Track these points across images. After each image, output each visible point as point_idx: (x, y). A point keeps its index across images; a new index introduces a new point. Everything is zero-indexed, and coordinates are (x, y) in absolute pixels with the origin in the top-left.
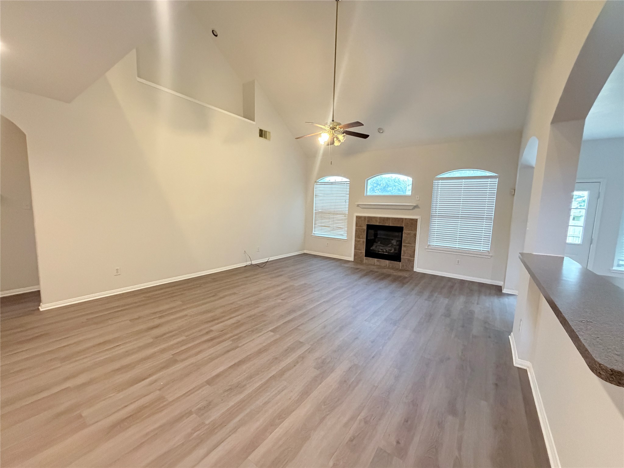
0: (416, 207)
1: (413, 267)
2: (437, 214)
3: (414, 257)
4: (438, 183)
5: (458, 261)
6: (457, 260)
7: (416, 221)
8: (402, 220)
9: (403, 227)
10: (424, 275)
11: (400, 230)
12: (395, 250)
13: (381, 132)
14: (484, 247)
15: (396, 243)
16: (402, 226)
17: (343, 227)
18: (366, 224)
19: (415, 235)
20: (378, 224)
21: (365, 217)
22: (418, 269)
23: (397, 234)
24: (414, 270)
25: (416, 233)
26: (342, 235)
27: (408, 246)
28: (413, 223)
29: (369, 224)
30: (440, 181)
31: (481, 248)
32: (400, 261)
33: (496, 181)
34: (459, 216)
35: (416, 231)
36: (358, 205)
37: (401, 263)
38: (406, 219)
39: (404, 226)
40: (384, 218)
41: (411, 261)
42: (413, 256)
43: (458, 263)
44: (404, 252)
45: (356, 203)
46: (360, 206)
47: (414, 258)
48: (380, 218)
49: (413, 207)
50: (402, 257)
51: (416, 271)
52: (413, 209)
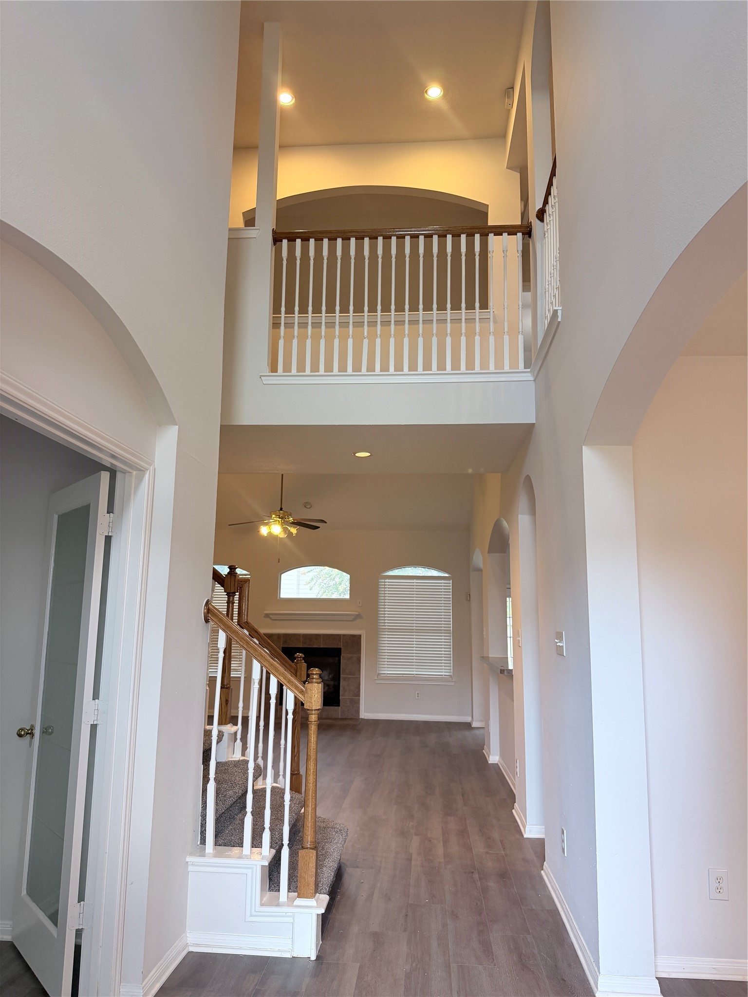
0: (358, 617)
1: (358, 712)
2: (387, 627)
3: (359, 695)
5: (418, 694)
6: (417, 692)
7: (359, 637)
8: (338, 637)
9: (341, 648)
10: (376, 723)
11: (336, 653)
12: (329, 688)
14: (444, 670)
15: (329, 676)
16: (339, 647)
17: (238, 655)
18: (281, 646)
19: (359, 660)
20: (301, 646)
21: (279, 636)
22: (365, 714)
23: (331, 660)
24: (361, 717)
25: (360, 656)
26: (236, 669)
27: (350, 678)
28: (355, 641)
29: (284, 646)
30: (387, 581)
31: (442, 672)
32: (339, 706)
33: (450, 583)
34: (413, 629)
35: (361, 654)
36: (267, 616)
37: (340, 707)
38: (344, 635)
39: (341, 647)
40: (311, 635)
41: (356, 703)
43: (418, 697)
44: (344, 688)
45: (265, 612)
46: (271, 616)
47: (359, 696)
48: (305, 636)
49: (353, 617)
50: (341, 698)
51: (363, 718)
52: (354, 620)
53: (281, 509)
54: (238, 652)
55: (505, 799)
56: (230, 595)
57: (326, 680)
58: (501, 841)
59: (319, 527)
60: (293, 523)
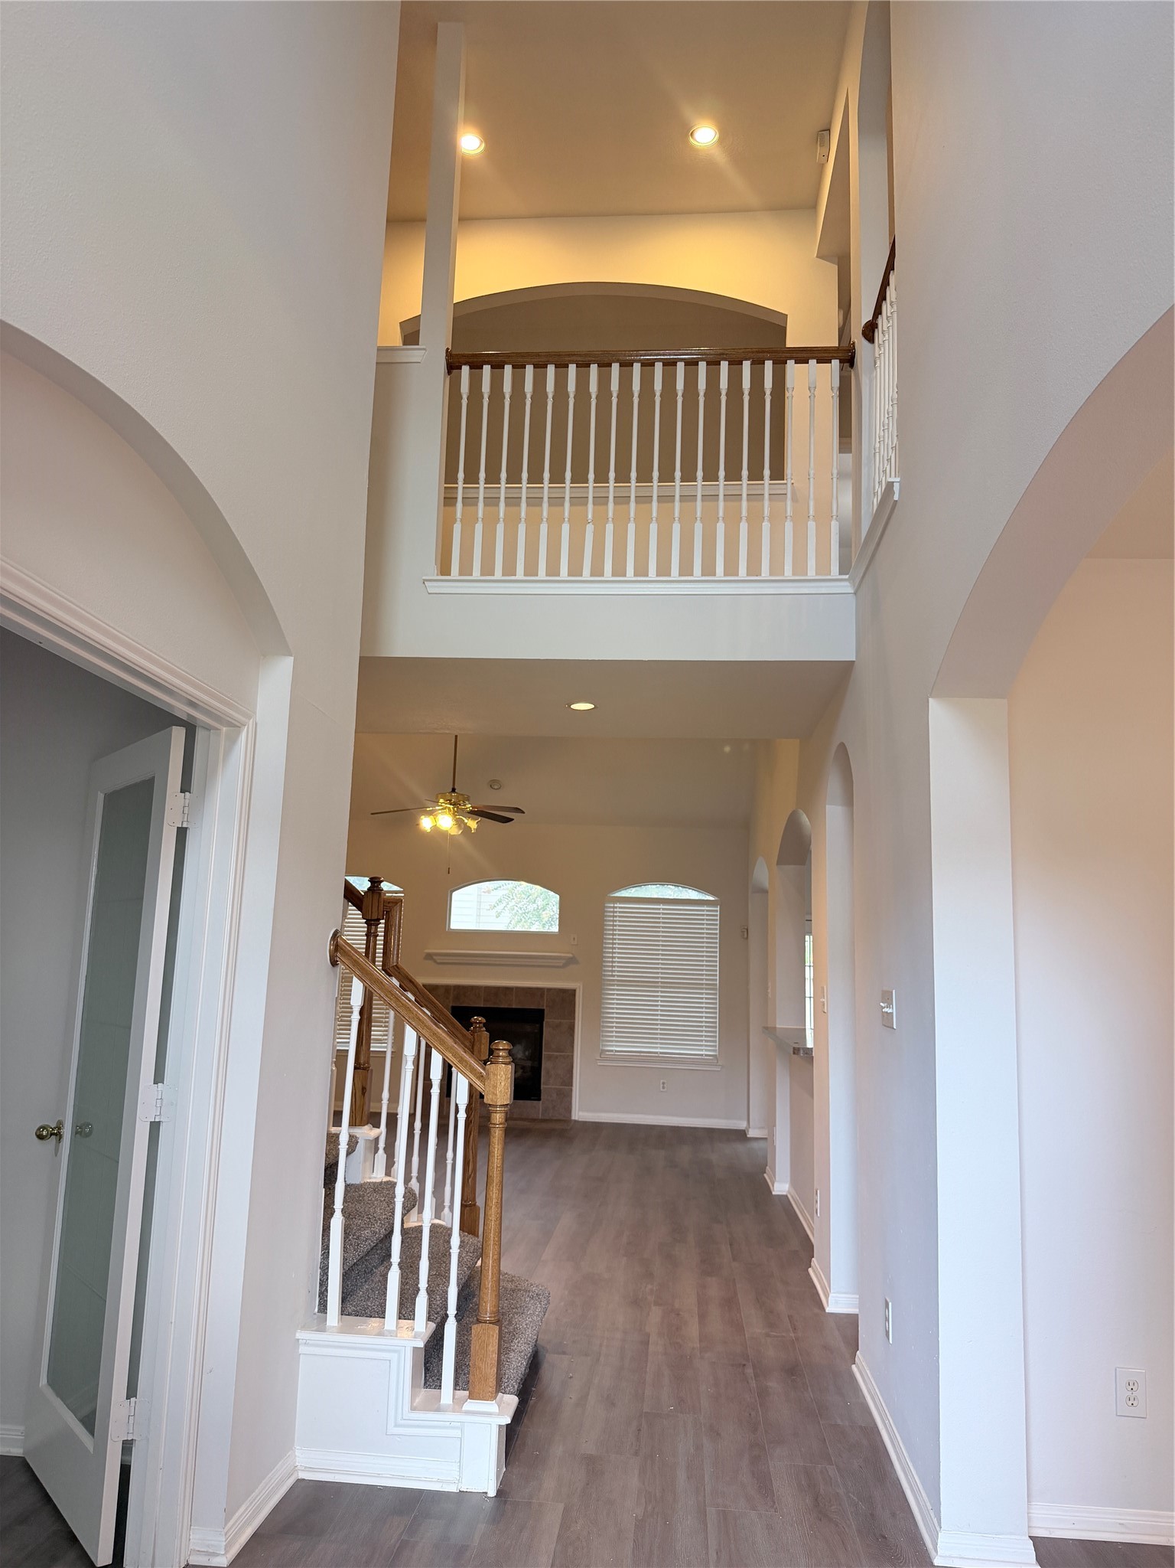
0: (572, 961)
1: (569, 1110)
2: (616, 978)
3: (571, 1084)
4: (614, 907)
5: (663, 1083)
6: (662, 1081)
7: (572, 993)
8: (540, 992)
9: (542, 1011)
10: (597, 1126)
11: (536, 1017)
12: (523, 1072)
13: (496, 787)
14: (704, 1048)
15: (524, 1052)
16: (541, 1008)
17: (382, 1018)
18: (451, 1005)
19: (571, 1029)
20: (482, 1006)
21: (447, 988)
22: (581, 1113)
23: (528, 1028)
24: (573, 1118)
25: (574, 1023)
26: (380, 1040)
27: (557, 1057)
28: (566, 999)
29: (454, 1005)
30: (618, 905)
31: (702, 1050)
32: (539, 1099)
33: (717, 911)
34: (658, 982)
35: (574, 1019)
36: (429, 956)
37: (541, 1102)
38: (549, 990)
39: (545, 1008)
40: (498, 988)
41: (566, 1095)
42: (569, 1083)
43: (663, 1088)
44: (548, 1072)
45: (426, 951)
46: (435, 957)
47: (572, 1086)
48: (488, 989)
49: (564, 961)
50: (543, 1087)
51: (577, 1119)
52: (565, 966)
53: (454, 790)
54: (382, 1013)
55: (797, 1251)
56: (372, 923)
57: (520, 1059)
58: (790, 1317)
59: (513, 820)
60: (471, 812)
